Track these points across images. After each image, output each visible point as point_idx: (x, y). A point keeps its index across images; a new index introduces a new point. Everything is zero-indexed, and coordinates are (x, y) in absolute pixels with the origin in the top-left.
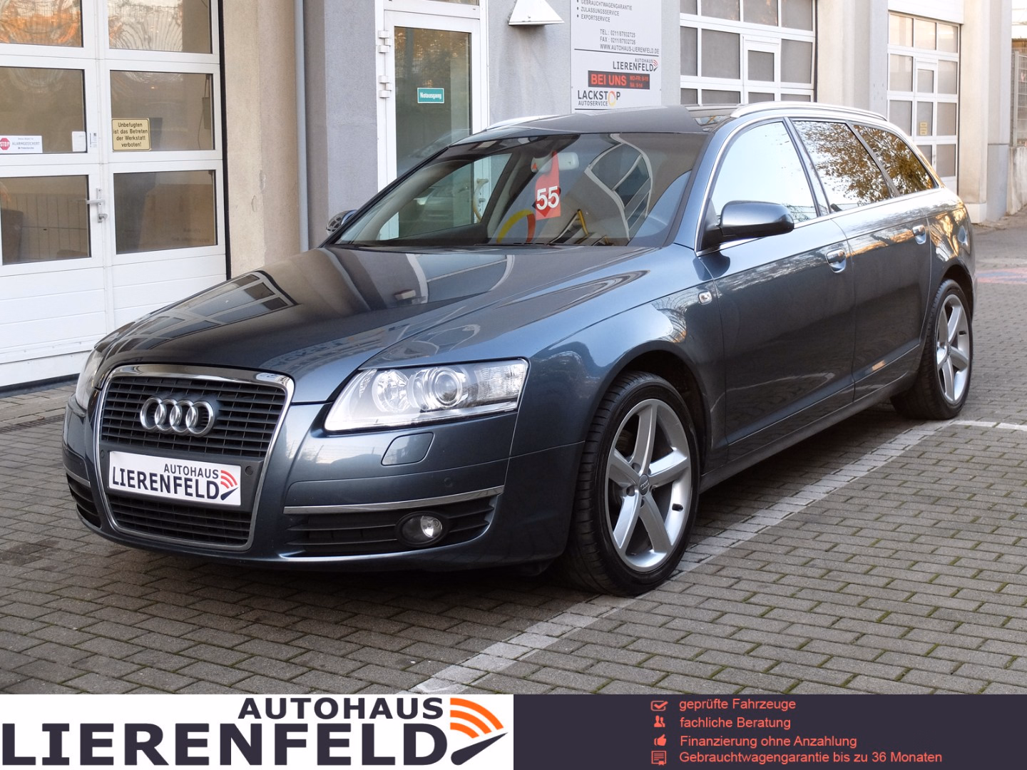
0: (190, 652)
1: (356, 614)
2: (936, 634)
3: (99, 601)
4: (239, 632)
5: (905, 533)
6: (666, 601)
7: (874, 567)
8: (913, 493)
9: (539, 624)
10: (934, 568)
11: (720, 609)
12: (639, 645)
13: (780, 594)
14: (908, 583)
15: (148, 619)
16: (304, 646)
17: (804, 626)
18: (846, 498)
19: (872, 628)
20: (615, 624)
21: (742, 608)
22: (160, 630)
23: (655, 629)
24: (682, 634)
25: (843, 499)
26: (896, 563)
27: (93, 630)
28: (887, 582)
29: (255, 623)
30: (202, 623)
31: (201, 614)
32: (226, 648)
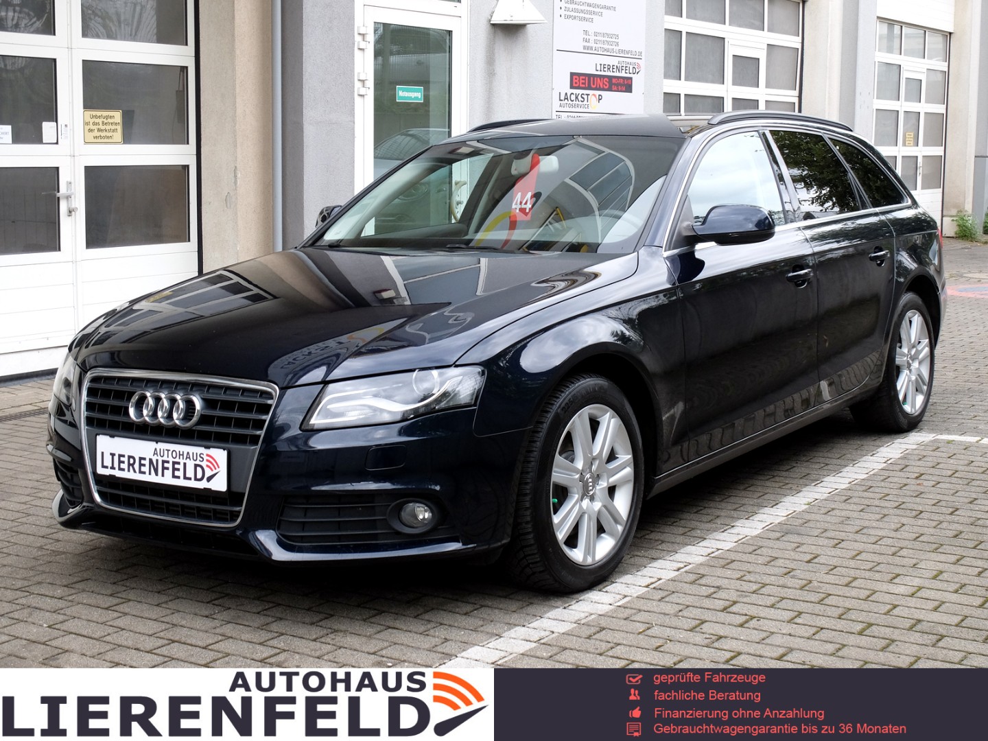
0: (164, 651)
1: (332, 616)
2: (918, 647)
3: (70, 598)
4: (213, 631)
5: (887, 546)
6: (646, 608)
7: (855, 579)
8: (895, 506)
9: (517, 628)
10: (917, 582)
11: (699, 618)
12: (619, 651)
13: (760, 603)
14: (890, 595)
16: (279, 646)
17: (785, 636)
18: (826, 510)
19: (853, 640)
20: (593, 630)
21: (722, 616)
22: (132, 628)
23: (634, 636)
25: (824, 511)
26: (878, 576)
27: (64, 627)
28: (868, 594)
29: (230, 622)
30: (175, 622)
31: (173, 613)
32: (200, 647)
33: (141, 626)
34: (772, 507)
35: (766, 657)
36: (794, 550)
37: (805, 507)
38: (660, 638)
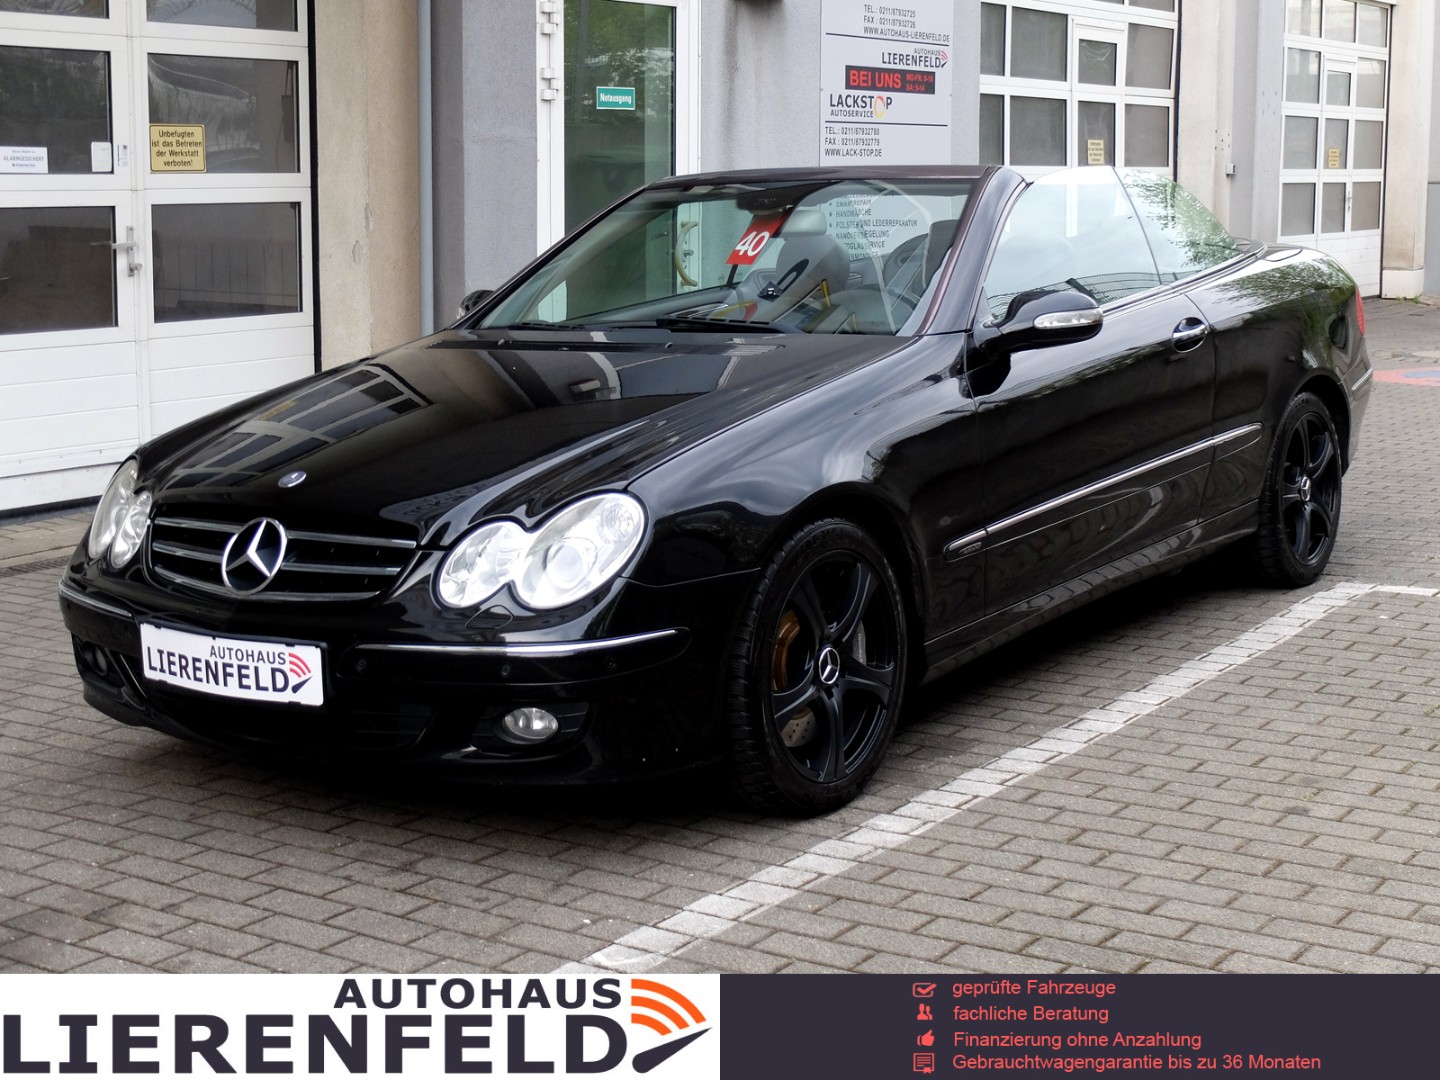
1: (504, 850)
3: (130, 825)
4: (334, 873)
5: (1304, 747)
8: (1315, 689)
12: (916, 901)
15: (201, 852)
17: (1157, 879)
18: (1217, 695)
19: (1255, 885)
20: (880, 871)
24: (978, 888)
25: (1212, 696)
27: (121, 867)
28: (1277, 817)
29: (358, 860)
30: (281, 861)
32: (315, 896)
33: (230, 865)
34: (1137, 691)
36: (1170, 753)
37: (1184, 692)
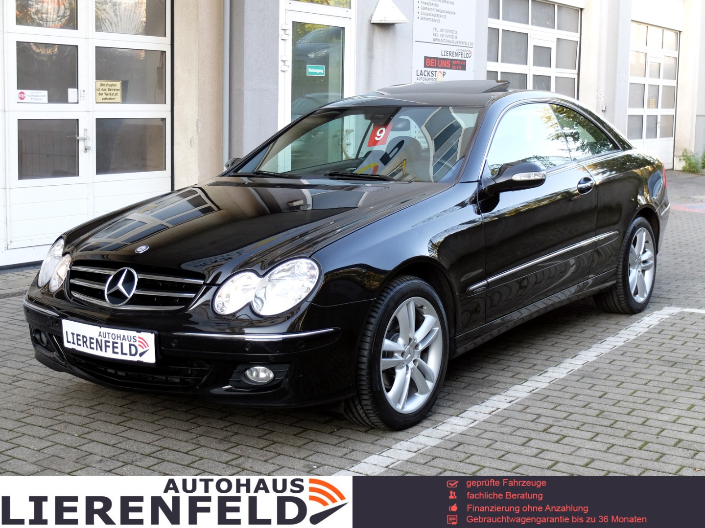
0: (158, 454)
2: (682, 459)
3: (92, 416)
4: (191, 441)
6: (490, 429)
9: (402, 442)
12: (473, 459)
14: (659, 422)
17: (588, 450)
18: (610, 361)
19: (635, 453)
21: (543, 435)
23: (483, 449)
24: (503, 453)
26: (649, 408)
27: (89, 436)
28: (644, 420)
29: (202, 435)
31: (163, 428)
32: (183, 453)
34: (572, 358)
35: (577, 465)
36: (590, 389)
37: (594, 359)
38: (501, 450)
